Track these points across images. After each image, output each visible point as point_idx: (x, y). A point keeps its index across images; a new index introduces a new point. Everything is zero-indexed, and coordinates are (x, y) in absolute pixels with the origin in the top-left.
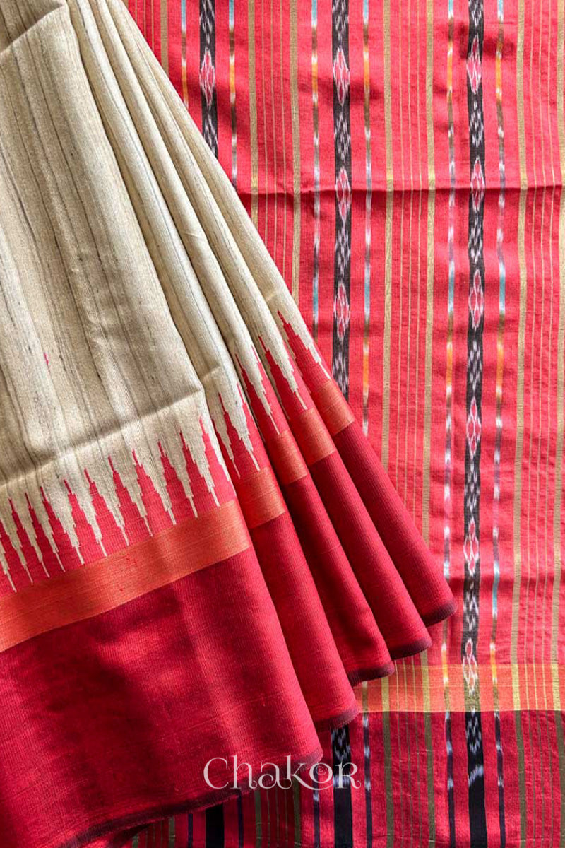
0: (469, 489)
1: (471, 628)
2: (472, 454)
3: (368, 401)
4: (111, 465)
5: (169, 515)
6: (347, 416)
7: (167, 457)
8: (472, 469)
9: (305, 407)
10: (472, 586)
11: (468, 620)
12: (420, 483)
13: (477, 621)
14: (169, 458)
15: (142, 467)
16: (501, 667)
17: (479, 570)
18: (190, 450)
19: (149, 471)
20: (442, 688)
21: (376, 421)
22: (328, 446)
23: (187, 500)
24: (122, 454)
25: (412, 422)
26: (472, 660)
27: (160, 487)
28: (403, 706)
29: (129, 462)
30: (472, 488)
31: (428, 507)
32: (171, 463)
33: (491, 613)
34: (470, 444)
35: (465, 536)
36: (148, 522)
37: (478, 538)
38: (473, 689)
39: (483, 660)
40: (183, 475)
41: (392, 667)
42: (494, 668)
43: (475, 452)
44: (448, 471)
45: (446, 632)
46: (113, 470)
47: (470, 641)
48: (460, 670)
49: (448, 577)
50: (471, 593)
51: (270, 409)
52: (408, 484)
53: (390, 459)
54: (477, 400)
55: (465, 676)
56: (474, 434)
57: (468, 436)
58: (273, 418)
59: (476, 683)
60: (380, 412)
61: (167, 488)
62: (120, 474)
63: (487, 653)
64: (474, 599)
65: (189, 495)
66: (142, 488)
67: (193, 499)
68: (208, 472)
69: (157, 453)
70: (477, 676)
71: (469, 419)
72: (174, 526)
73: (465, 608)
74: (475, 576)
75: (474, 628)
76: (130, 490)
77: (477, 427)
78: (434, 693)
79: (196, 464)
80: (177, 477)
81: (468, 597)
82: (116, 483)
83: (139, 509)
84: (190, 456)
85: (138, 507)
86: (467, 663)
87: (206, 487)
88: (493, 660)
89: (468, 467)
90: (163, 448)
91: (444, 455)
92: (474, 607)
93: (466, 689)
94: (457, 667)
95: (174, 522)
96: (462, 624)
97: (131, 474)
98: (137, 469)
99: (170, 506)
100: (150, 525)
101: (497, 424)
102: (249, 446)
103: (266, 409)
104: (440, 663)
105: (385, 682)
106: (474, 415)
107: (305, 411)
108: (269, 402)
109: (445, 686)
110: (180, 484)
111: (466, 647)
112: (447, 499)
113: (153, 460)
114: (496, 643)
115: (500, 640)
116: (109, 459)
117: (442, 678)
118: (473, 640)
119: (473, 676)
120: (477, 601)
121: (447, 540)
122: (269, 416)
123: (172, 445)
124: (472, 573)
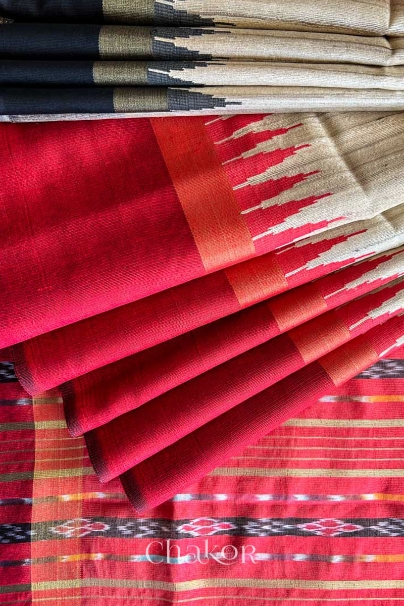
0: (266, 524)
1: (121, 528)
2: (303, 527)
3: (357, 402)
4: (294, 127)
5: (243, 182)
6: (340, 378)
7: (303, 180)
8: (287, 527)
9: (352, 327)
10: (165, 529)
11: (129, 524)
12: (273, 465)
13: (128, 536)
14: (302, 182)
15: (293, 154)
16: (78, 565)
17: (183, 537)
18: (312, 205)
19: (289, 161)
20: (57, 492)
21: (337, 412)
22: (310, 355)
23: (259, 203)
24: (305, 135)
25: (337, 454)
26: (85, 530)
27: (272, 173)
28: (40, 445)
29: (298, 142)
30: (266, 527)
31: (248, 475)
32: (298, 184)
33: (136, 554)
34: (314, 524)
35: (217, 519)
36: (238, 160)
37: (216, 534)
38: (55, 532)
39: (86, 544)
40: (285, 197)
41: (78, 433)
42: (78, 557)
43: (304, 529)
44: (286, 498)
45: (117, 498)
46: (289, 128)
47: (107, 527)
48: (76, 516)
49: (175, 500)
50: (158, 528)
51: (351, 287)
52: (273, 450)
53: (297, 428)
54: (361, 531)
55: (69, 522)
56: (324, 528)
57: (323, 520)
58: (342, 292)
59: (62, 535)
60: (345, 417)
61: (271, 181)
62: (285, 134)
63: (93, 550)
64: (151, 532)
65: (265, 204)
66: (271, 154)
67: (260, 209)
68: (290, 227)
69: (307, 170)
70: (69, 536)
71: (339, 522)
72: (231, 188)
73: (142, 520)
74: (177, 533)
75: (120, 532)
76: (270, 142)
77: (331, 531)
78: (54, 483)
79: (298, 212)
80: (282, 190)
81: (153, 524)
82: (277, 131)
83: (250, 151)
84: (306, 205)
85: (253, 150)
86: (84, 524)
87: (273, 225)
88: (84, 557)
89: (290, 521)
90: (313, 175)
91: (303, 494)
92: (143, 532)
93: (56, 523)
94: (79, 512)
95: (235, 188)
96: (125, 517)
97: (285, 143)
98: (291, 148)
99: (252, 184)
100: (232, 162)
101: (335, 557)
102: (311, 265)
103: (352, 283)
104: (84, 491)
105: (62, 424)
106: (344, 528)
107: (348, 327)
108: (358, 287)
109: (60, 496)
110: (276, 194)
111: (100, 523)
112: (257, 498)
113: (299, 166)
114: (102, 561)
115: (106, 566)
116: (301, 124)
117: (68, 493)
118: (108, 531)
119: (69, 532)
120: (149, 536)
121: (214, 497)
122: (343, 287)
123: (317, 184)
124: (180, 529)
